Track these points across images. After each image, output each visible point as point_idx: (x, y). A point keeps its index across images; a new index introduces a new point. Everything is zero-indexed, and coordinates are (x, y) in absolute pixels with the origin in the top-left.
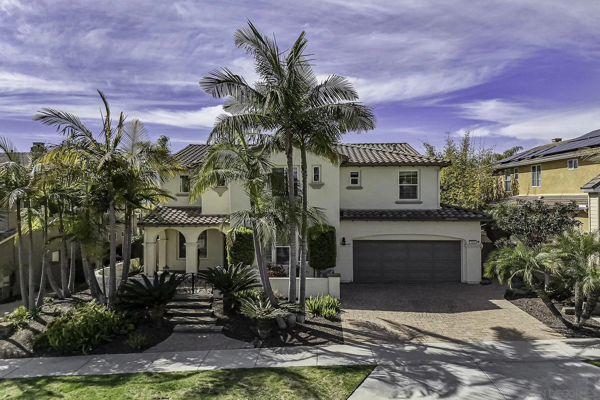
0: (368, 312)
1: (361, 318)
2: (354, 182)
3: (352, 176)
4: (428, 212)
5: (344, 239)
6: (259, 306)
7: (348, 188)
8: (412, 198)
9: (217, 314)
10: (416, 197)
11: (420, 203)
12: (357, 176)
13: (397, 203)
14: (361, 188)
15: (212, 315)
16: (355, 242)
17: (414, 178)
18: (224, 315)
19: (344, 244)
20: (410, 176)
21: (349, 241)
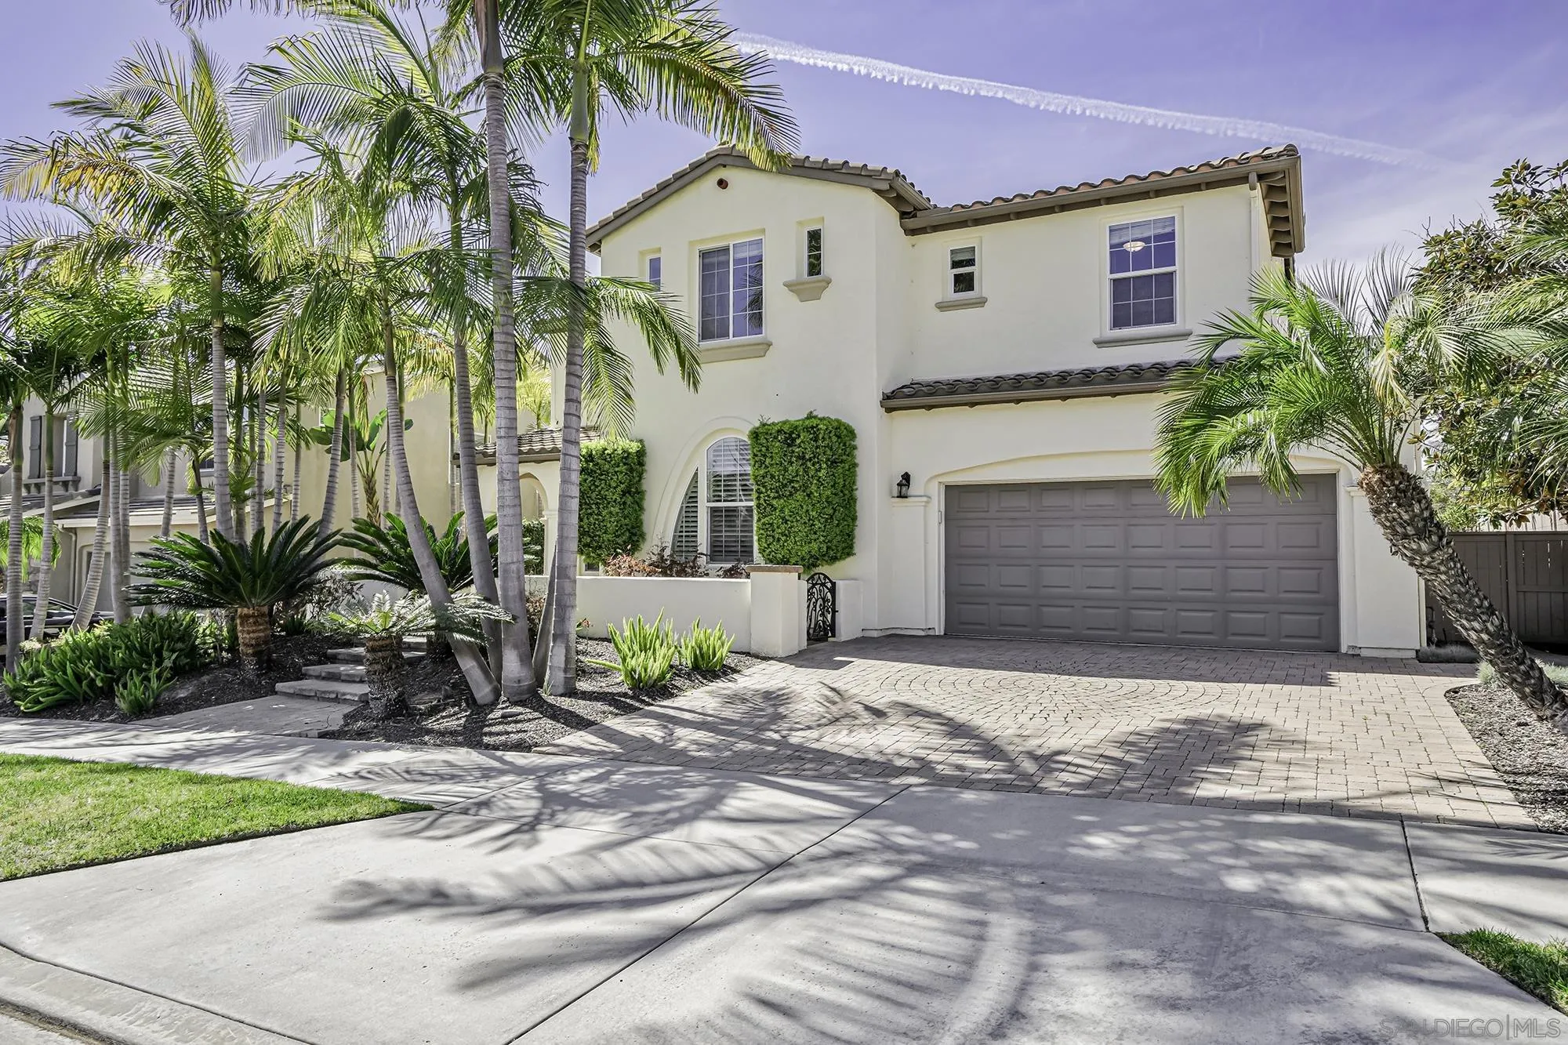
2: (964, 283)
3: (956, 264)
7: (942, 307)
8: (1159, 321)
10: (1170, 318)
11: (1181, 336)
12: (971, 262)
13: (1100, 343)
14: (981, 302)
17: (1162, 246)
19: (906, 496)
20: (1147, 238)
21: (928, 485)
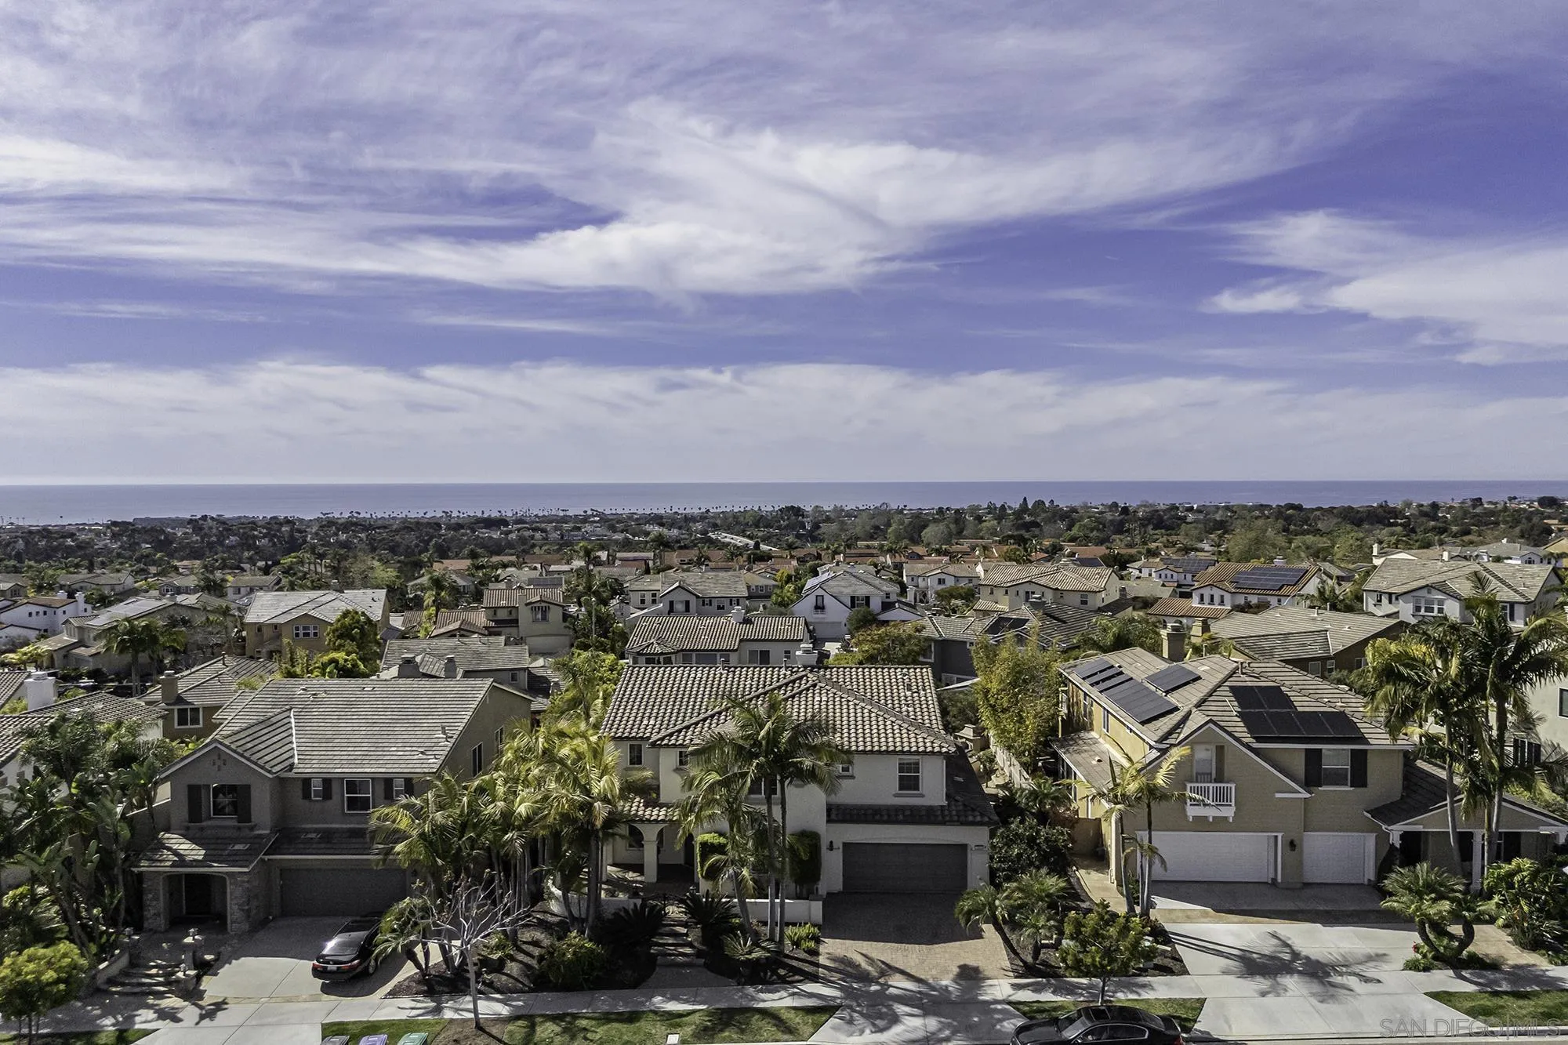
0: (848, 942)
1: (839, 950)
2: (845, 770)
4: (930, 810)
5: (831, 842)
6: (740, 944)
7: (839, 777)
8: (913, 790)
9: (696, 944)
10: (917, 790)
11: (922, 796)
13: (896, 795)
14: (852, 777)
15: (690, 945)
16: (845, 845)
17: (916, 767)
18: (703, 945)
19: (831, 850)
20: (910, 764)
21: (838, 844)
